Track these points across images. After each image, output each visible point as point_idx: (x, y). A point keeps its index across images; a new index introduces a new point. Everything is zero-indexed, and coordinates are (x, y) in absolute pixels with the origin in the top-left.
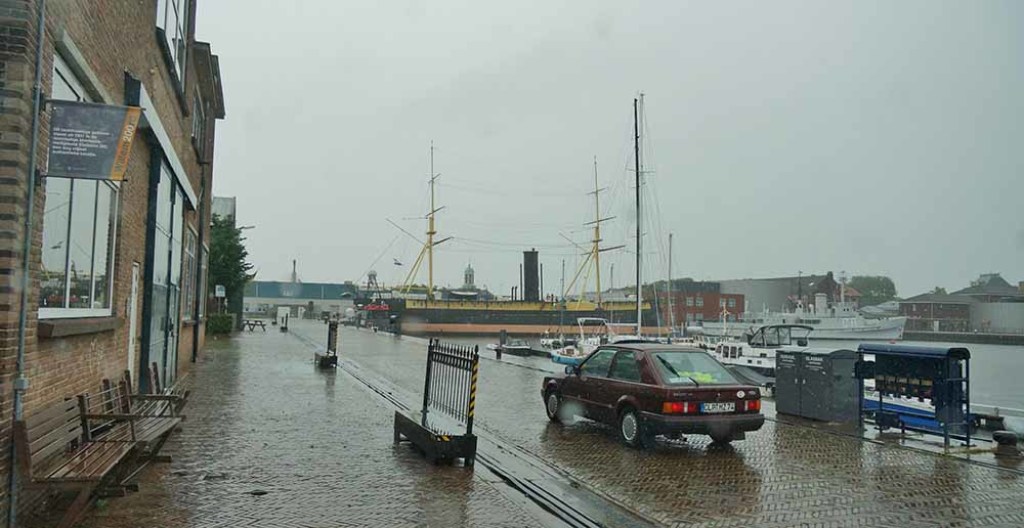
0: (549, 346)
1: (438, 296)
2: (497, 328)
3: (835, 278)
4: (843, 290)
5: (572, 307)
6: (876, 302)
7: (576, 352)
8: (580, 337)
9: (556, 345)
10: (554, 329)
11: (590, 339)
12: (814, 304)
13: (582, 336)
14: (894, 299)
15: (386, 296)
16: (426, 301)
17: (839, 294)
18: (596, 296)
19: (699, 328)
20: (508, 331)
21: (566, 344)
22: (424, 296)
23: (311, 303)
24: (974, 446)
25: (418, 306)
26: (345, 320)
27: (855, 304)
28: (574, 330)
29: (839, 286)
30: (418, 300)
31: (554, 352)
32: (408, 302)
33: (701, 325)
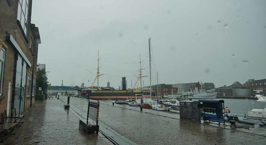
0: (128, 101)
1: (100, 89)
2: (115, 97)
3: (200, 83)
4: (202, 86)
5: (134, 91)
6: (210, 89)
7: (135, 103)
8: (136, 99)
9: (130, 101)
10: (130, 97)
11: (138, 100)
12: (195, 90)
13: (137, 99)
14: (214, 88)
15: (86, 89)
16: (97, 90)
17: (201, 87)
18: (141, 89)
19: (167, 96)
20: (118, 98)
21: (132, 101)
22: (96, 89)
23: (66, 91)
24: (226, 124)
25: (95, 92)
26: (75, 96)
27: (205, 89)
28: (135, 97)
29: (201, 85)
30: (95, 90)
31: (129, 103)
32: (92, 91)
33: (167, 95)
